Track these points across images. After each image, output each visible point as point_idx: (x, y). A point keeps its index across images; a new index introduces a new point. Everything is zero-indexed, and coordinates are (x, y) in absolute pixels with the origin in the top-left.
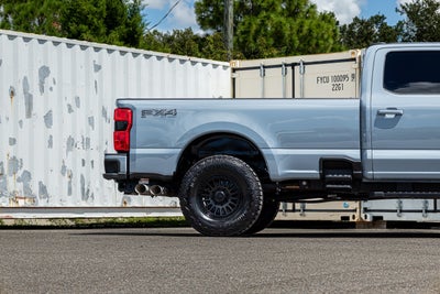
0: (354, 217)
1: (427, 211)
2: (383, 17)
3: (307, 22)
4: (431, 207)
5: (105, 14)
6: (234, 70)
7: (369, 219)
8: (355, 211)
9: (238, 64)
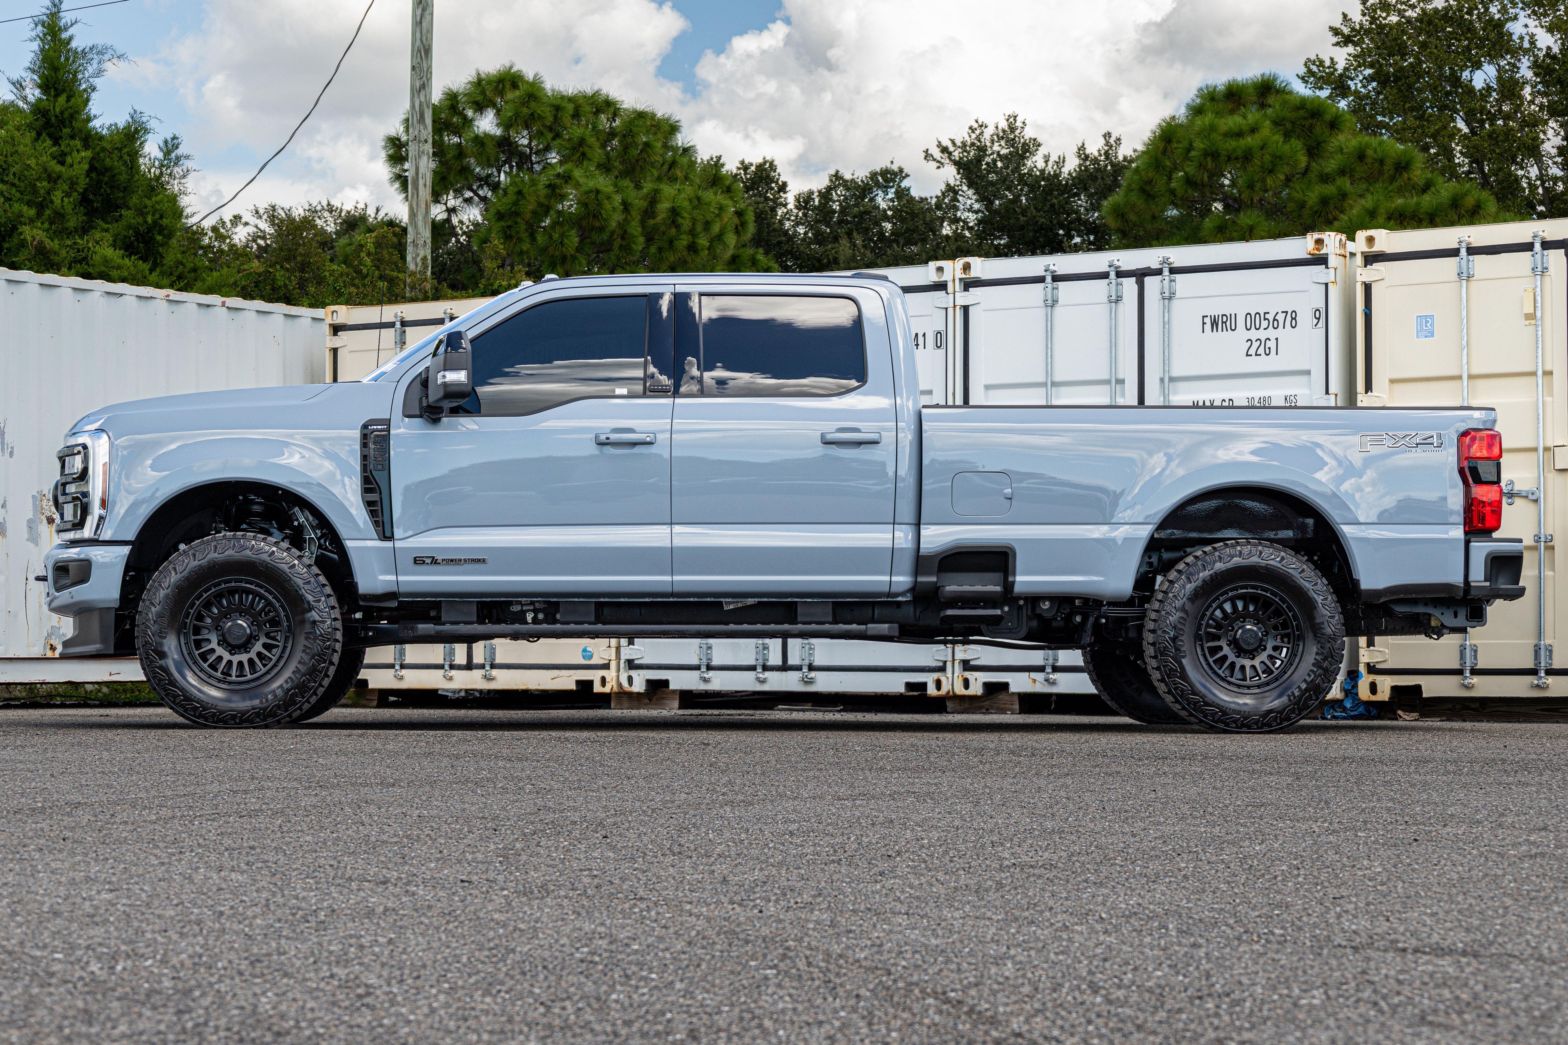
0: (603, 681)
1: (765, 668)
2: (900, 174)
3: (668, 190)
4: (775, 659)
6: (336, 329)
7: (639, 686)
8: (606, 667)
9: (344, 314)
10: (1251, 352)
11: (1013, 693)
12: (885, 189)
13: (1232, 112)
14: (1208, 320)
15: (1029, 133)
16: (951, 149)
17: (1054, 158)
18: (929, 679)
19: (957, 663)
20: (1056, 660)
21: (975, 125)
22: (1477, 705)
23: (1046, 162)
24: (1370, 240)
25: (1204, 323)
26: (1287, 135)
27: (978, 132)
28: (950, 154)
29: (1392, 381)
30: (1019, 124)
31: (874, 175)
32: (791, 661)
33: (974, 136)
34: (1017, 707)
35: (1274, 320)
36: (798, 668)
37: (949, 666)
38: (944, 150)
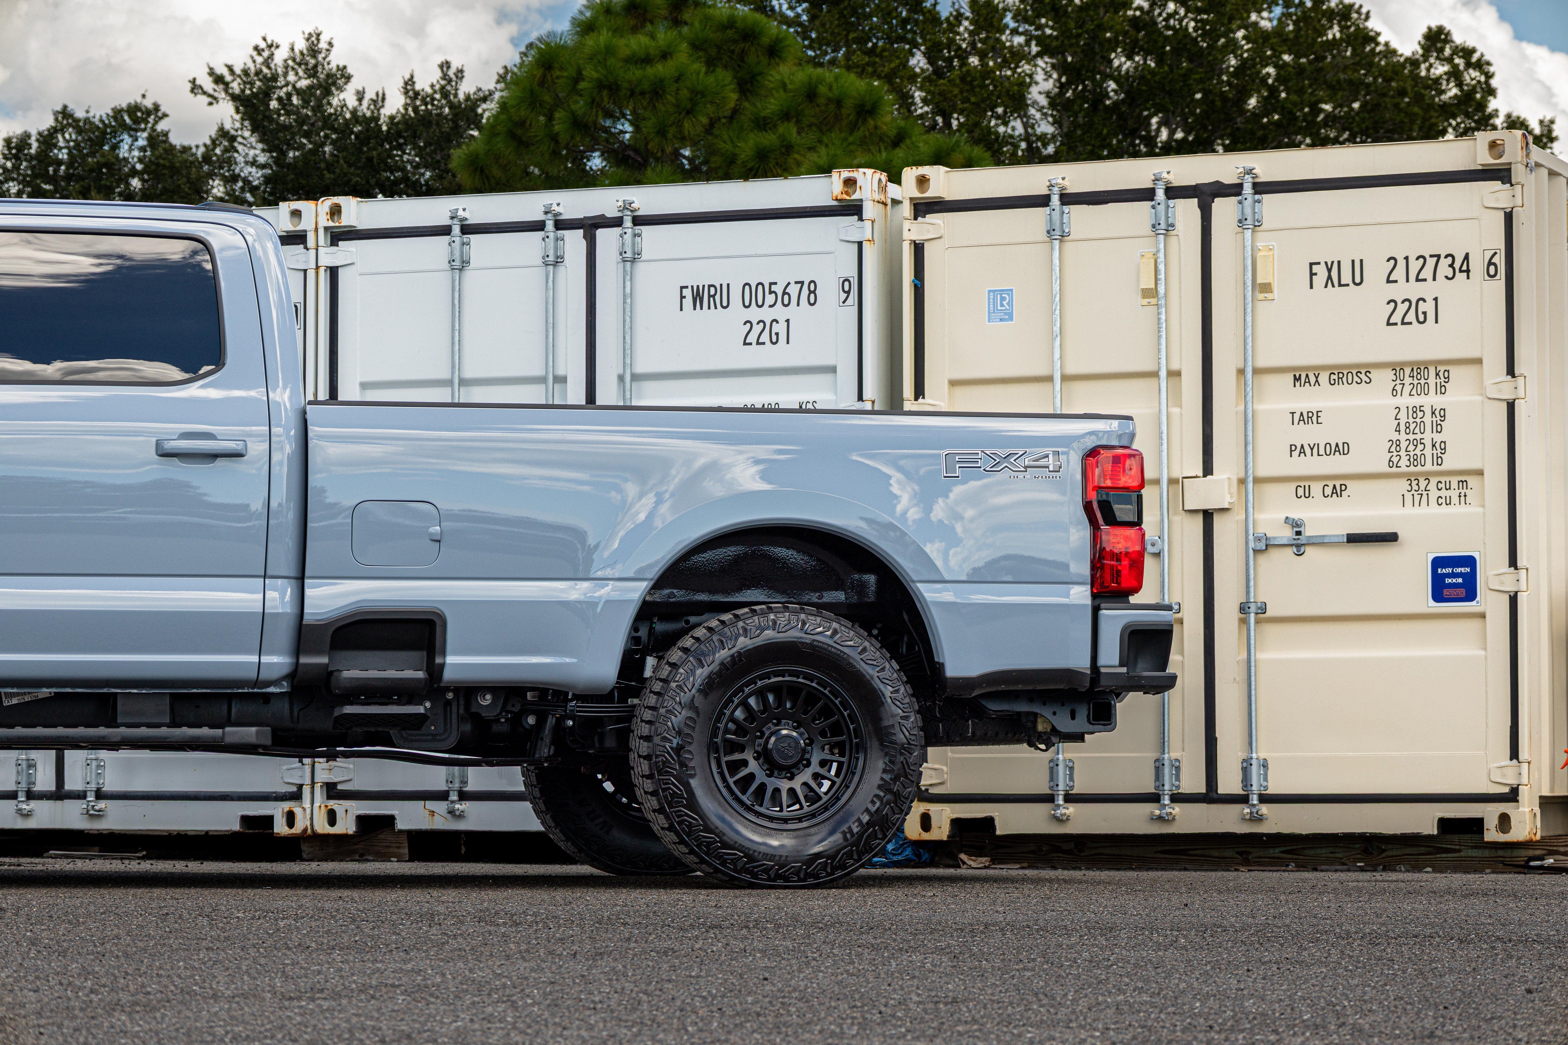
10: (752, 338)
11: (401, 831)
12: (133, 131)
13: (635, 30)
14: (687, 293)
15: (336, 60)
16: (228, 78)
17: (370, 95)
18: (277, 810)
19: (317, 787)
20: (464, 782)
21: (263, 45)
22: (1071, 846)
23: (360, 100)
24: (922, 181)
25: (682, 297)
26: (711, 64)
27: (266, 54)
28: (227, 84)
29: (953, 383)
30: (323, 45)
31: (117, 113)
32: (69, 786)
33: (259, 59)
34: (406, 851)
35: (784, 293)
36: (81, 796)
37: (306, 791)
38: (219, 80)
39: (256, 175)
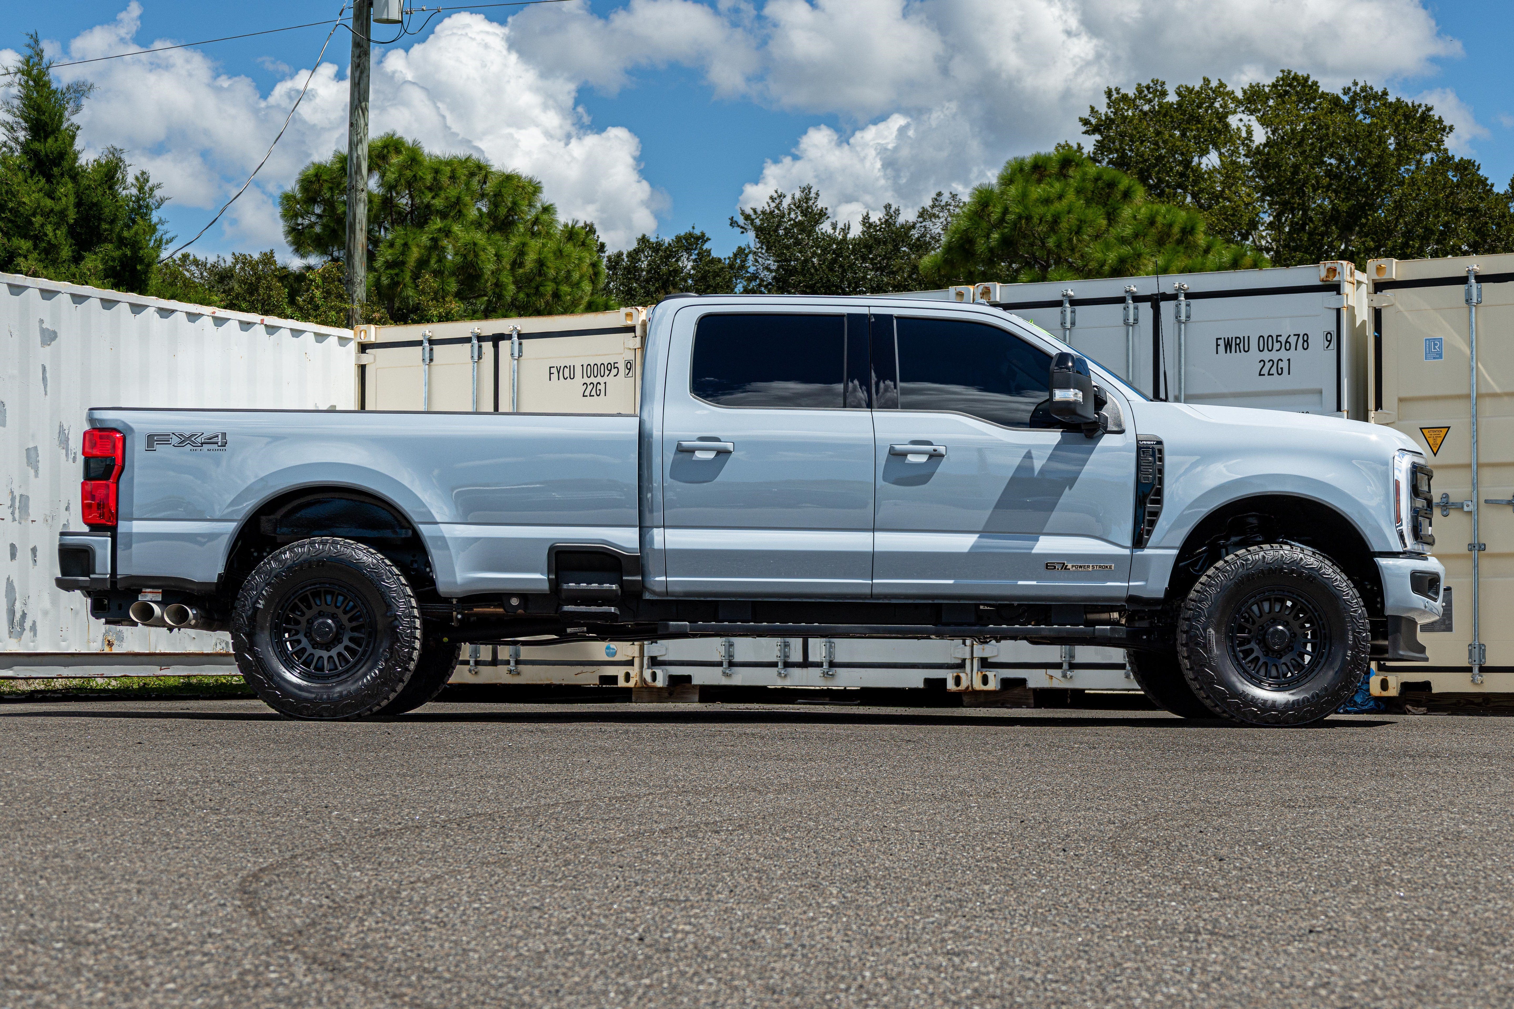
0: (627, 677)
1: (787, 665)
2: (703, 238)
3: (535, 244)
4: (796, 656)
5: (72, 215)
6: (364, 348)
7: (661, 682)
8: (630, 663)
9: (373, 333)
10: (1265, 371)
11: (1030, 689)
12: (688, 250)
14: (1221, 342)
15: (820, 204)
16: (754, 216)
17: (840, 225)
18: (949, 676)
19: (975, 661)
20: (1072, 656)
21: (775, 195)
22: (1480, 700)
23: (834, 228)
24: (1379, 269)
25: (1218, 345)
27: (777, 201)
28: (752, 220)
29: (1401, 400)
30: (812, 195)
31: (679, 239)
32: (811, 659)
33: (773, 205)
34: (1032, 701)
35: (1287, 342)
36: (819, 665)
37: (968, 663)
38: (747, 217)
39: (769, 277)
